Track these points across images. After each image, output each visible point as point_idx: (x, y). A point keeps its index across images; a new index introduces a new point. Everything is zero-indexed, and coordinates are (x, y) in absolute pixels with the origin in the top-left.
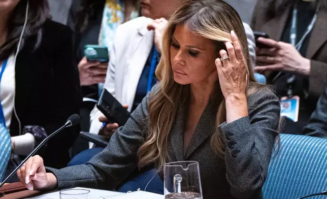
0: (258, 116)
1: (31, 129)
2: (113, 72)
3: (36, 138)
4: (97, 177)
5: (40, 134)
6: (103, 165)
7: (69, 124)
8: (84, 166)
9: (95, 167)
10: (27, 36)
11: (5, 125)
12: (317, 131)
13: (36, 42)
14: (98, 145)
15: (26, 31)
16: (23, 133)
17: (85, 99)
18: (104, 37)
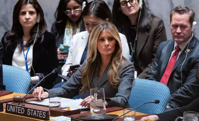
0: (126, 73)
1: (38, 74)
2: (72, 53)
3: (40, 78)
4: (64, 92)
5: (41, 76)
6: (68, 87)
7: (54, 72)
8: (59, 88)
9: (63, 88)
10: (38, 37)
11: (28, 72)
12: (151, 78)
13: (41, 40)
14: (65, 81)
15: (38, 36)
16: (35, 76)
17: (60, 62)
18: (65, 39)
